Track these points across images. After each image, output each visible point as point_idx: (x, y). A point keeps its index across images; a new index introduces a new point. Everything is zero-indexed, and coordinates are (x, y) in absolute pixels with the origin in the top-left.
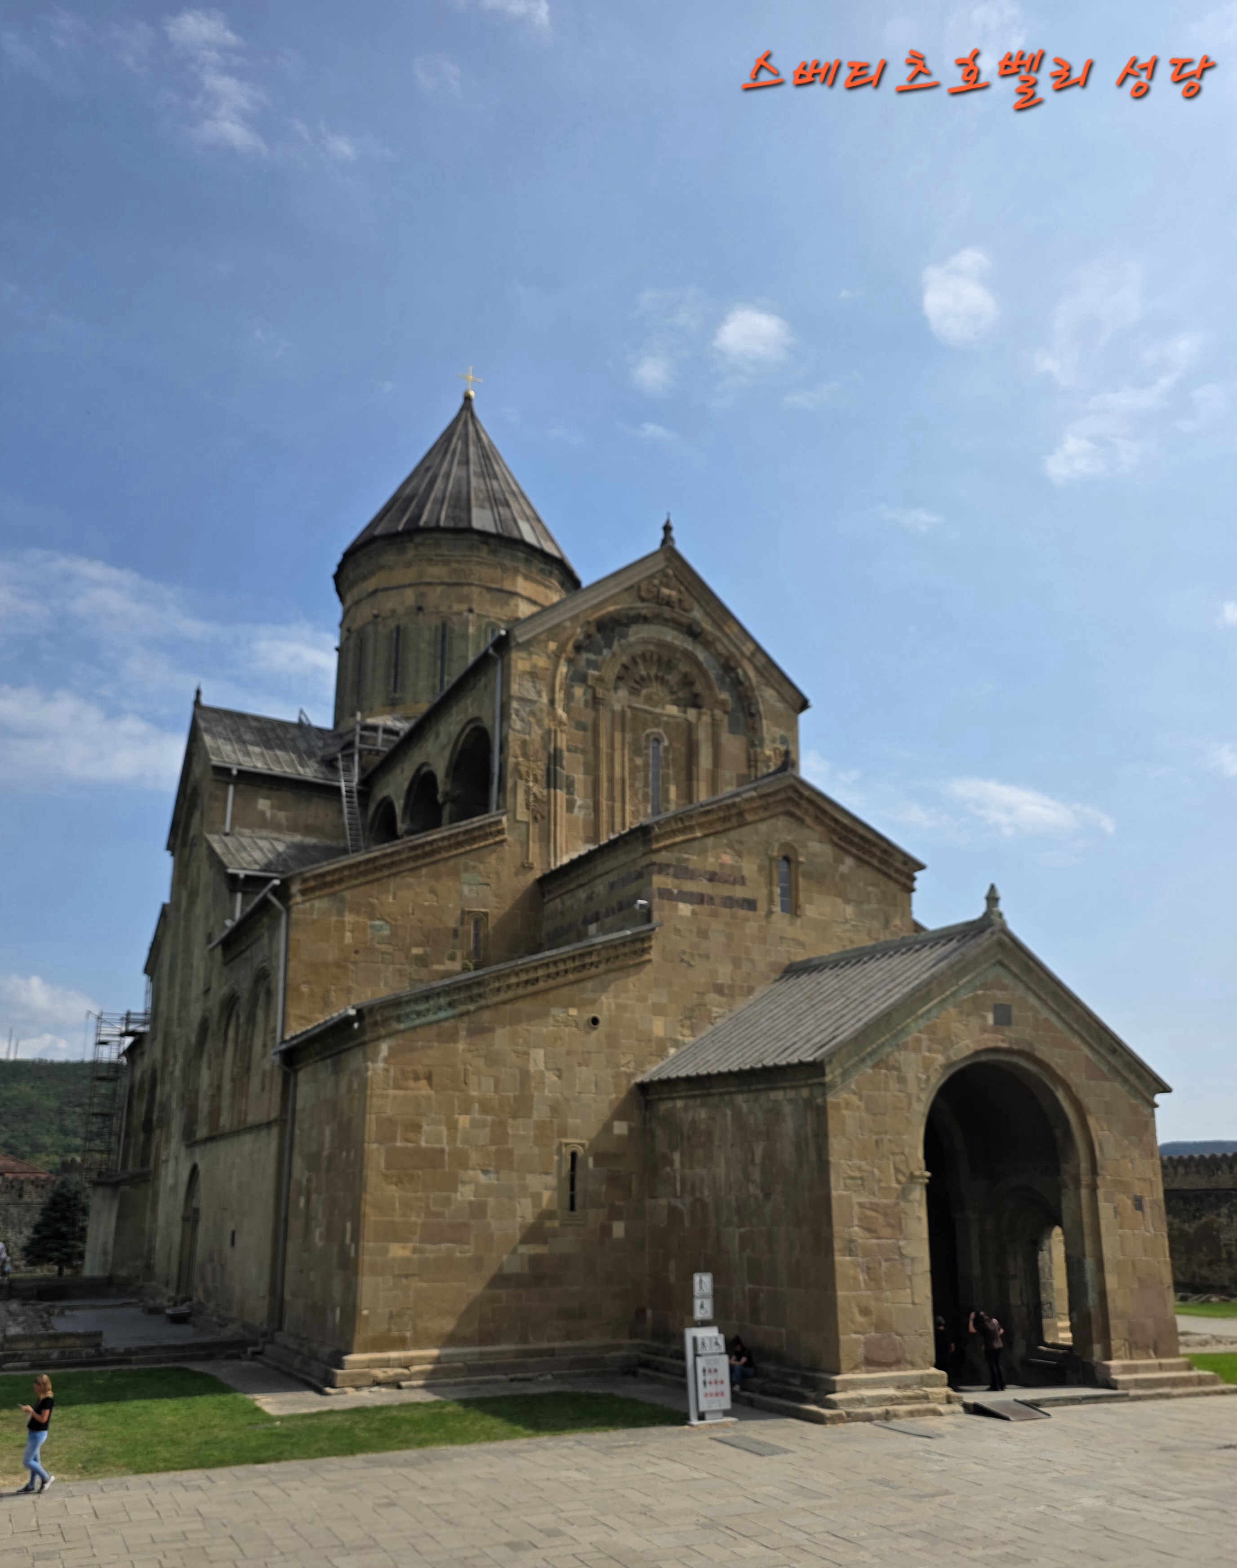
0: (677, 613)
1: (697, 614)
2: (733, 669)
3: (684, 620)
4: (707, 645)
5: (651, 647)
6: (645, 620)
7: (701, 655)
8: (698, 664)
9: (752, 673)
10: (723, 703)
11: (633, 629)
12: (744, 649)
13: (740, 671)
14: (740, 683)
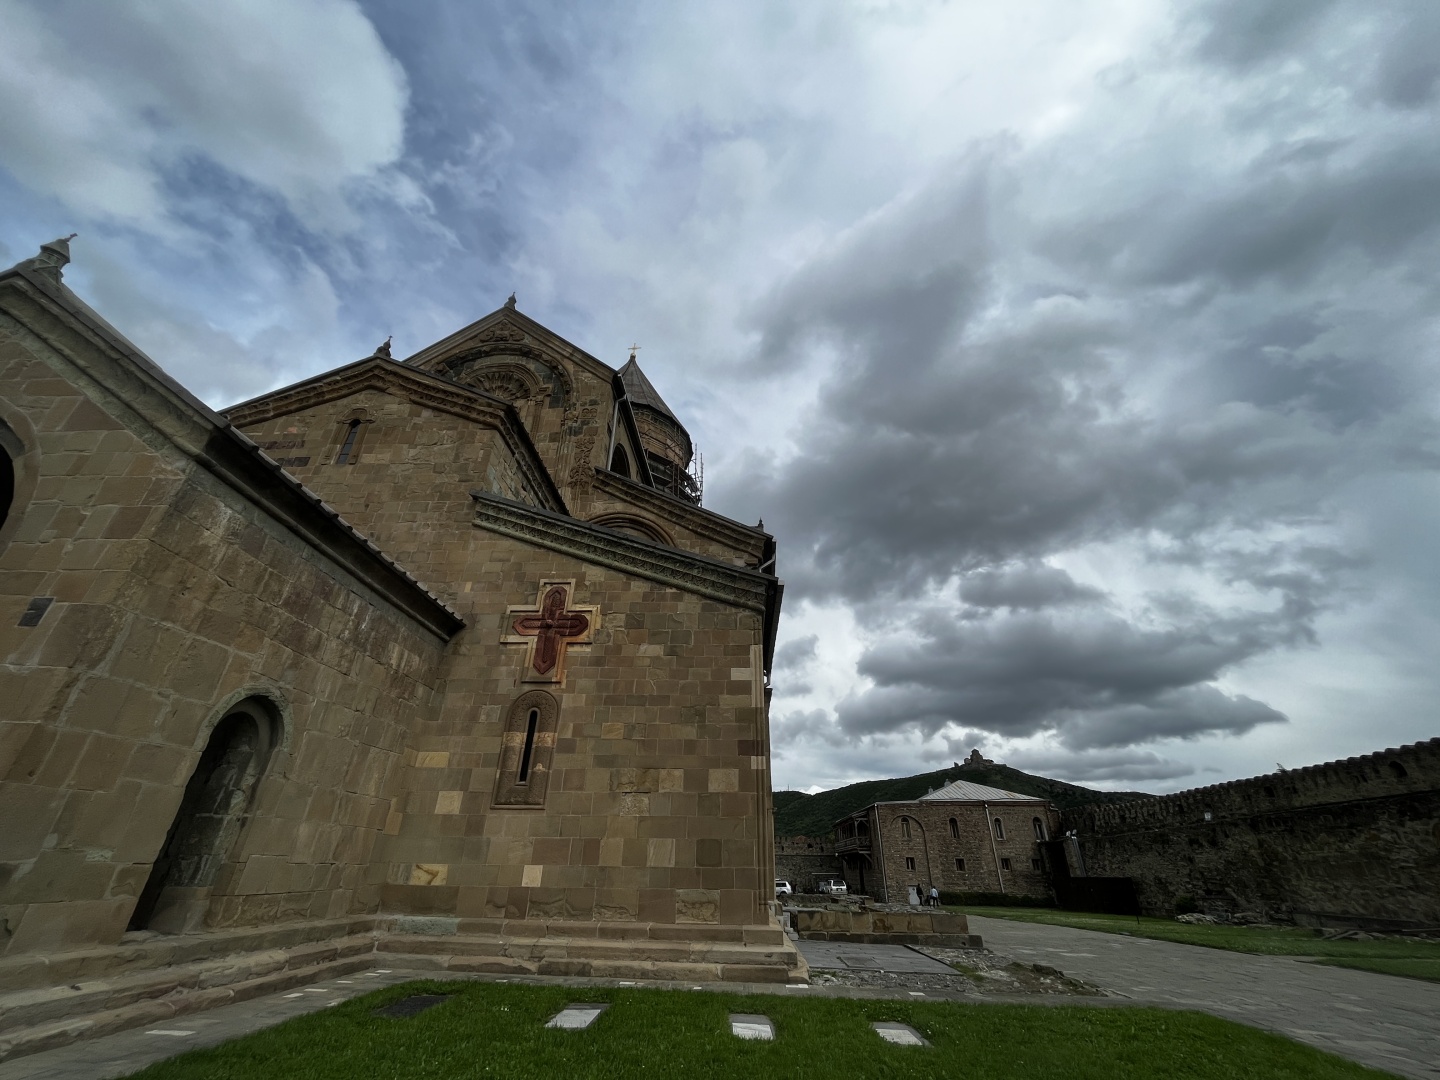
0: (511, 343)
1: (527, 340)
2: (556, 368)
3: (515, 347)
4: (537, 357)
5: (494, 370)
6: (488, 354)
7: (532, 366)
8: (528, 371)
9: (570, 367)
10: (545, 390)
11: (479, 361)
12: (564, 353)
13: (560, 367)
14: (561, 375)
